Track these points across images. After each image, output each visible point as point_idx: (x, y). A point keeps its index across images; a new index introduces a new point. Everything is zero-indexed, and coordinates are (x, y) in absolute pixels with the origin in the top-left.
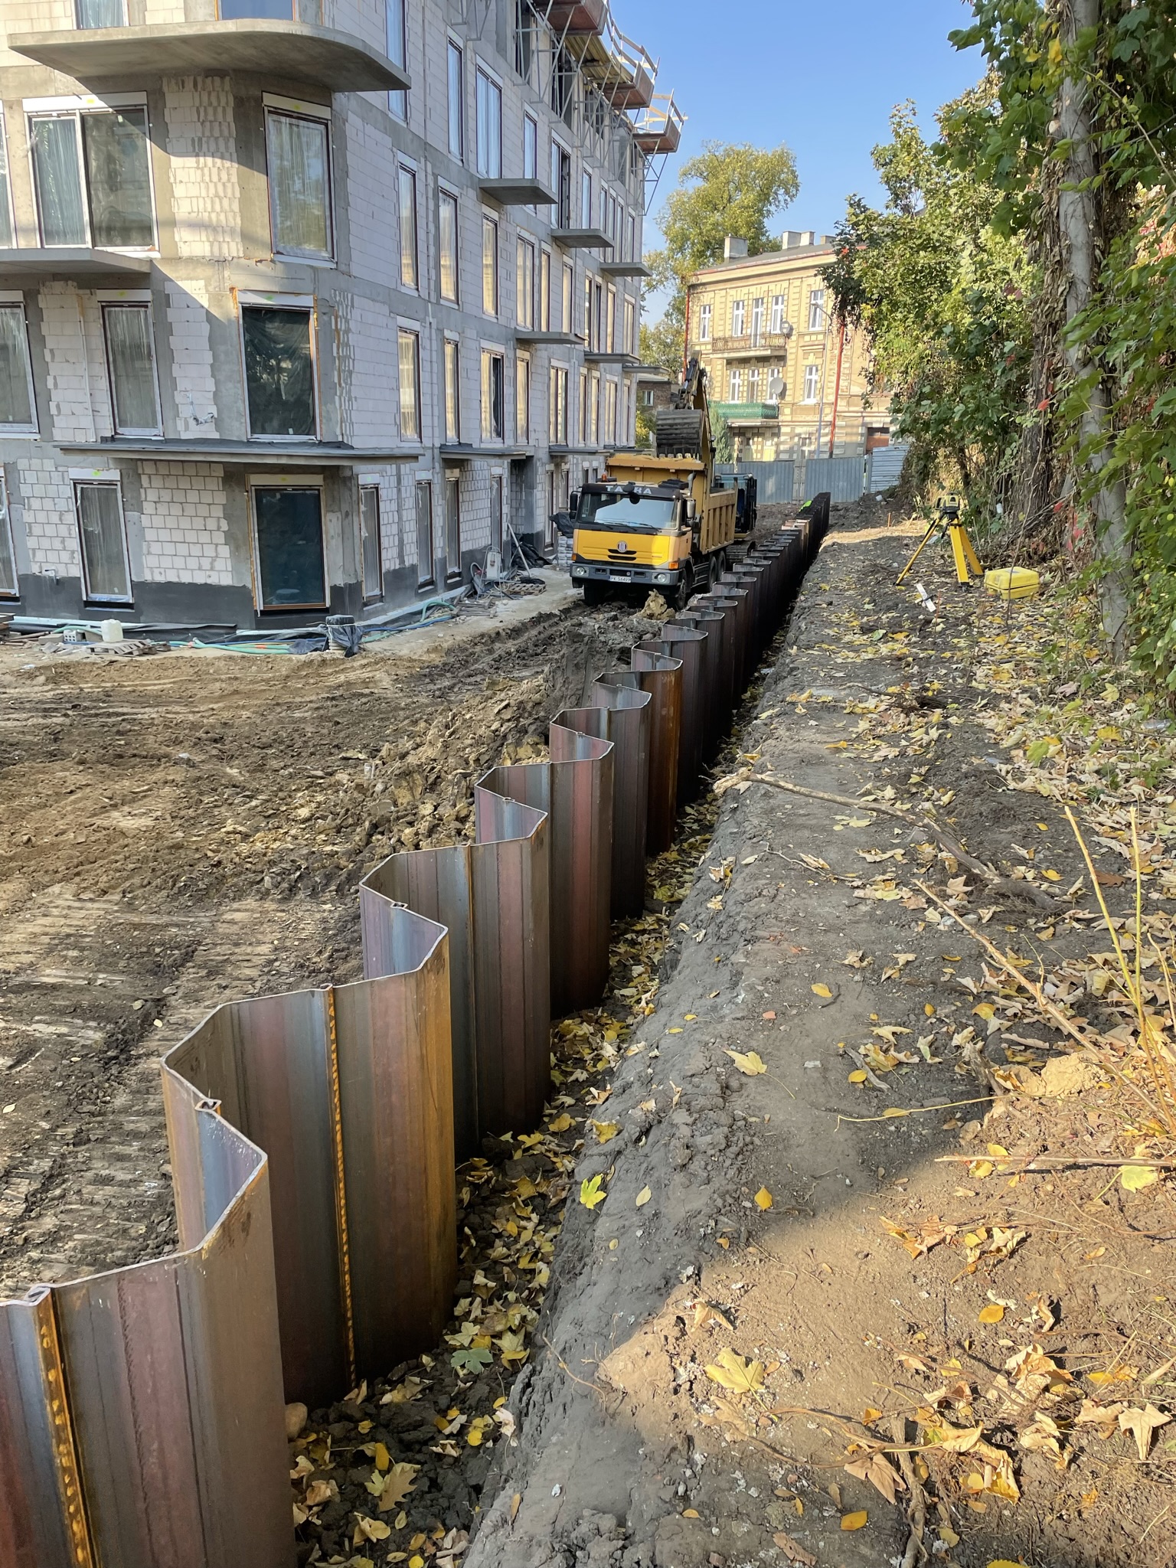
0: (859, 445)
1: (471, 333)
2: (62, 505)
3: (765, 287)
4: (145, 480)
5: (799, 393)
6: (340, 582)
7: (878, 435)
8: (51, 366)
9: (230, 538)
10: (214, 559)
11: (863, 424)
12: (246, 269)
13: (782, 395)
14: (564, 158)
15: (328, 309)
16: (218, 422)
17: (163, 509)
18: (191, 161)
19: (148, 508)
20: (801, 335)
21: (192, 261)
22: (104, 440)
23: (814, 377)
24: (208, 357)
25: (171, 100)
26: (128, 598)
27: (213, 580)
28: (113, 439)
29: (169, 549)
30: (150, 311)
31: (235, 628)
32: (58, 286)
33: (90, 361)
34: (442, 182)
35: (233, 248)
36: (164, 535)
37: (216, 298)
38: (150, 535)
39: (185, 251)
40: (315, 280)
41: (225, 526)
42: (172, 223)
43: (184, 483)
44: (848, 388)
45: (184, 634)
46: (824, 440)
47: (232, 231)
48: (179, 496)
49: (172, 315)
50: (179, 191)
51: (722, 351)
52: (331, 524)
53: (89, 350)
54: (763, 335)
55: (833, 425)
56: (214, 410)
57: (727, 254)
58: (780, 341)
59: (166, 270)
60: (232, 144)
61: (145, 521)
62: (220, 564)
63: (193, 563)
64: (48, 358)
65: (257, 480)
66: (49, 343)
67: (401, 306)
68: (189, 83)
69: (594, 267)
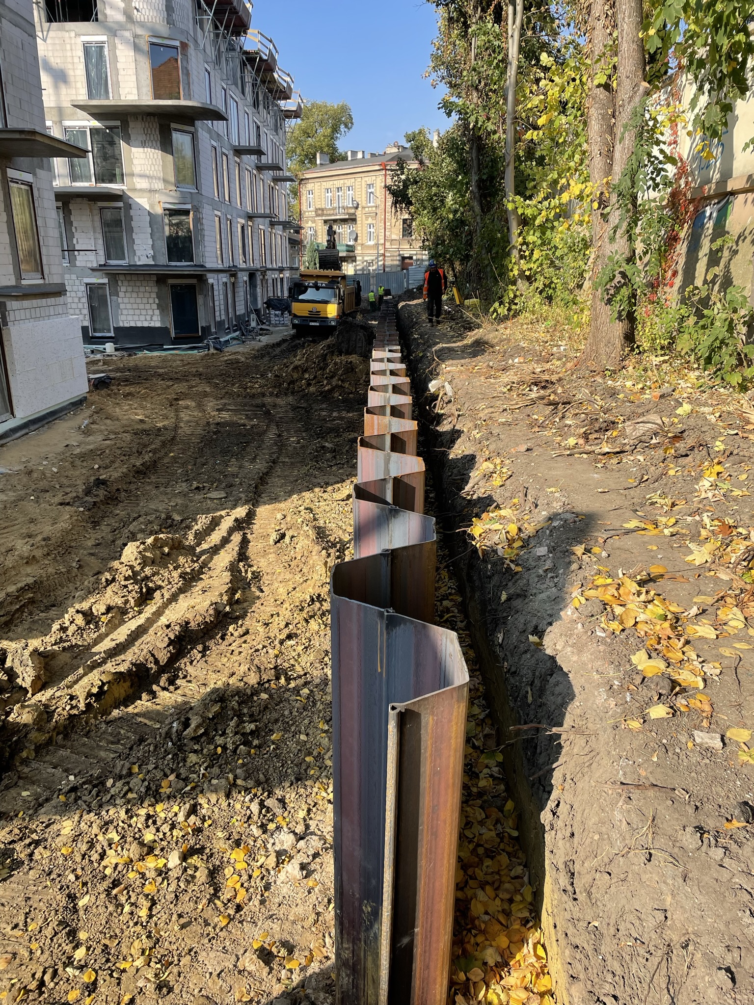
0: (398, 266)
1: (234, 215)
2: (80, 294)
3: (342, 182)
4: (120, 283)
5: (365, 238)
6: (204, 325)
7: (407, 261)
8: (75, 234)
9: (159, 306)
10: (152, 316)
11: (399, 255)
12: (166, 194)
13: (356, 240)
14: (258, 127)
15: (196, 209)
16: (154, 258)
17: (128, 295)
18: (141, 150)
19: (121, 294)
20: (363, 208)
21: (141, 190)
22: (100, 265)
23: (372, 230)
24: (149, 230)
25: (131, 125)
26: (112, 334)
27: (152, 325)
28: (104, 265)
29: (131, 312)
30: (123, 210)
31: (163, 345)
32: (79, 200)
33: (94, 232)
34: (224, 150)
35: (159, 185)
36: (129, 306)
37: (152, 206)
38: (122, 306)
39: (138, 186)
40: (192, 198)
41: (157, 301)
42: (132, 175)
43: (138, 284)
44: (390, 236)
45: (140, 349)
46: (381, 263)
47: (159, 179)
48: (136, 289)
49: (132, 212)
50: (135, 162)
51: (322, 215)
52: (200, 300)
53: (94, 228)
54: (343, 208)
55: (384, 255)
56: (152, 252)
57: (318, 162)
58: (352, 211)
59: (129, 194)
60: (159, 143)
61: (120, 300)
62: (155, 318)
63: (142, 318)
64: (74, 230)
65: (171, 281)
66: (75, 224)
67: (215, 206)
68: (140, 118)
69: (270, 178)
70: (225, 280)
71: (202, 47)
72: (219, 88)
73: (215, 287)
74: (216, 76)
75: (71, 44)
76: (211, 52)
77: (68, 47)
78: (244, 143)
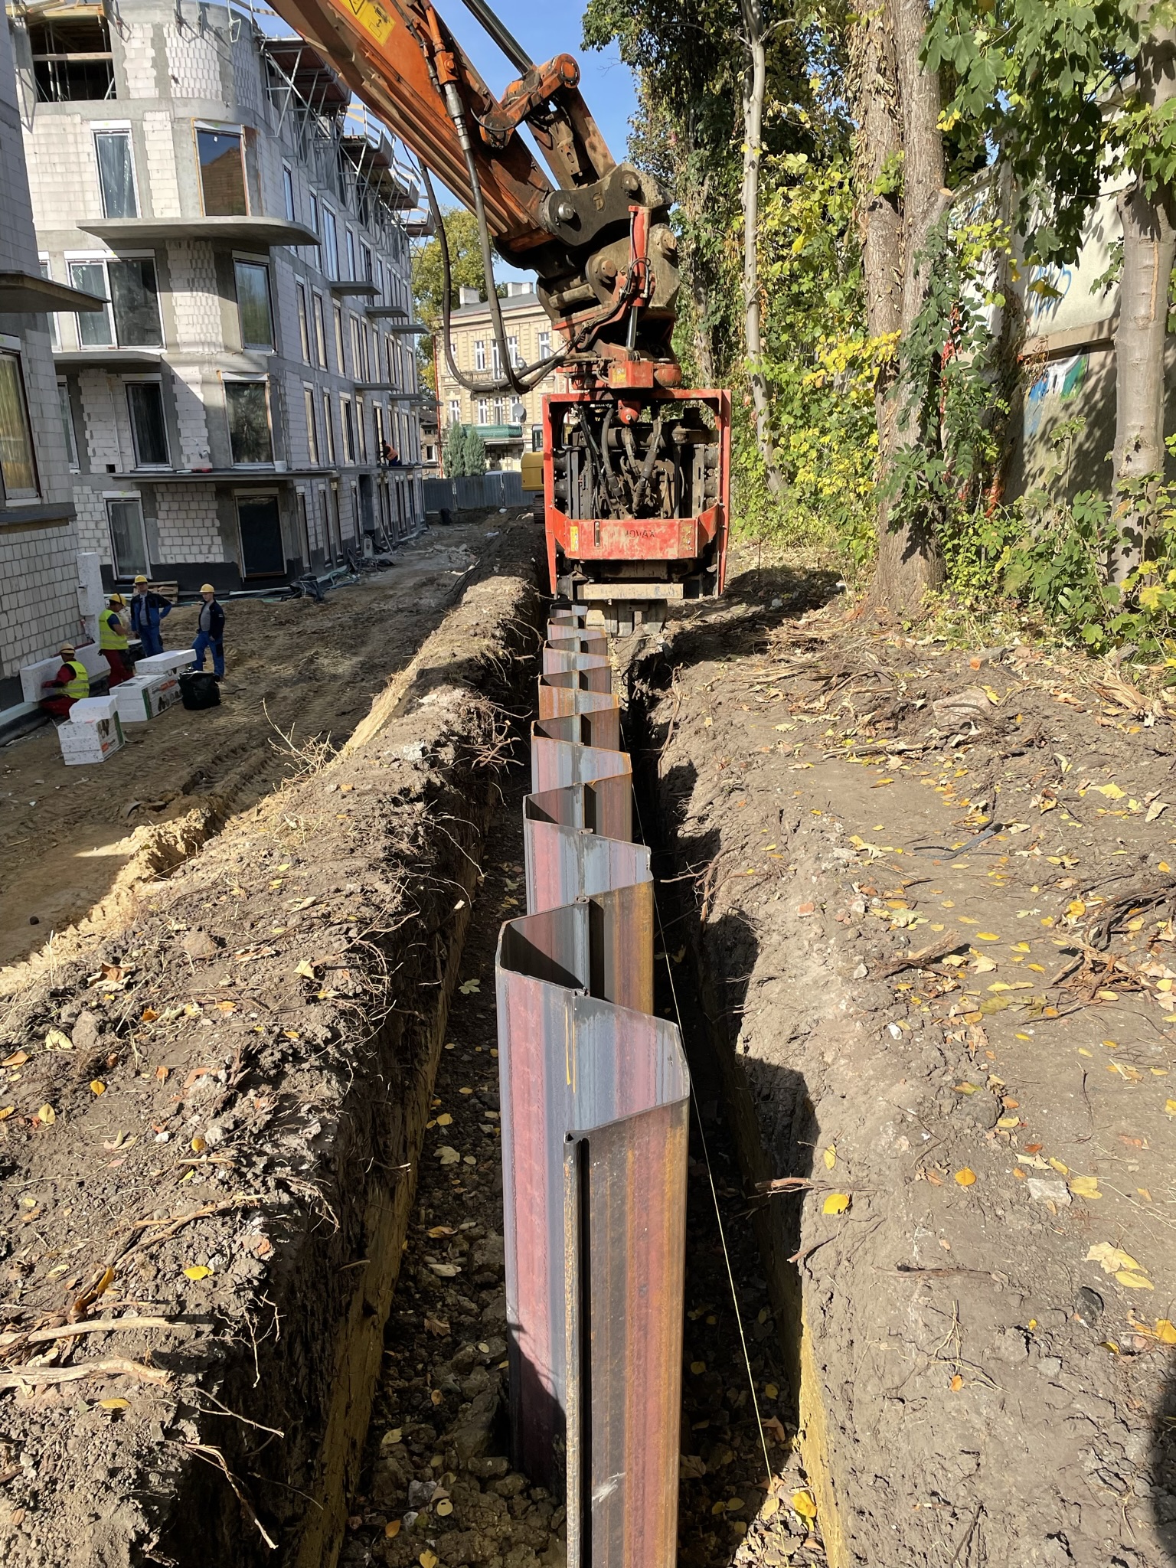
1: (335, 388)
2: (97, 516)
4: (159, 497)
5: (537, 415)
6: (291, 557)
8: (88, 424)
9: (221, 531)
10: (210, 547)
13: (523, 418)
14: (368, 252)
15: (275, 381)
16: (211, 457)
17: (172, 515)
18: (188, 294)
19: (162, 515)
22: (128, 471)
24: (203, 415)
25: (172, 255)
27: (211, 559)
28: (134, 470)
29: (178, 541)
30: (161, 385)
31: (228, 590)
32: (92, 372)
33: (118, 420)
34: (315, 289)
36: (174, 532)
38: (163, 533)
40: (267, 364)
41: (217, 523)
43: (188, 497)
48: (184, 506)
49: (175, 389)
50: (178, 311)
52: (284, 519)
53: (117, 414)
56: (208, 449)
57: (462, 301)
59: (168, 361)
60: (214, 282)
61: (160, 523)
62: (215, 549)
63: (195, 549)
64: (86, 419)
65: (238, 492)
66: (87, 409)
67: (304, 374)
68: (184, 245)
69: (389, 329)
70: (322, 487)
71: (277, 135)
72: (305, 194)
73: (308, 499)
74: (300, 176)
75: (75, 135)
76: (292, 141)
77: (71, 138)
78: (347, 277)
